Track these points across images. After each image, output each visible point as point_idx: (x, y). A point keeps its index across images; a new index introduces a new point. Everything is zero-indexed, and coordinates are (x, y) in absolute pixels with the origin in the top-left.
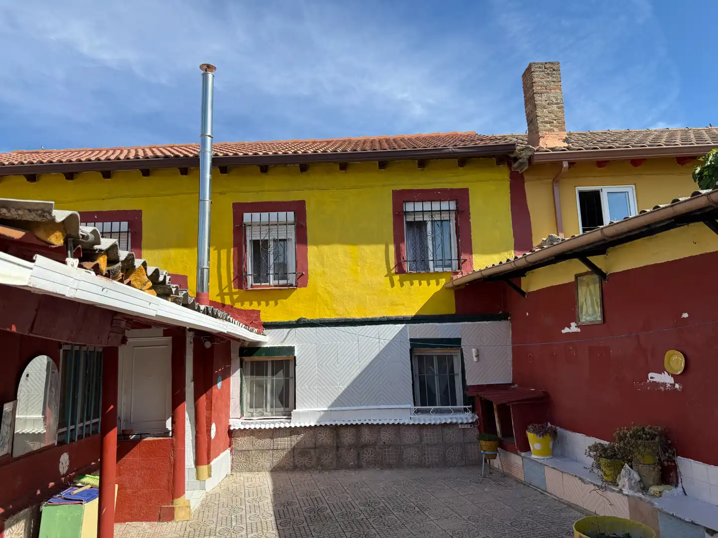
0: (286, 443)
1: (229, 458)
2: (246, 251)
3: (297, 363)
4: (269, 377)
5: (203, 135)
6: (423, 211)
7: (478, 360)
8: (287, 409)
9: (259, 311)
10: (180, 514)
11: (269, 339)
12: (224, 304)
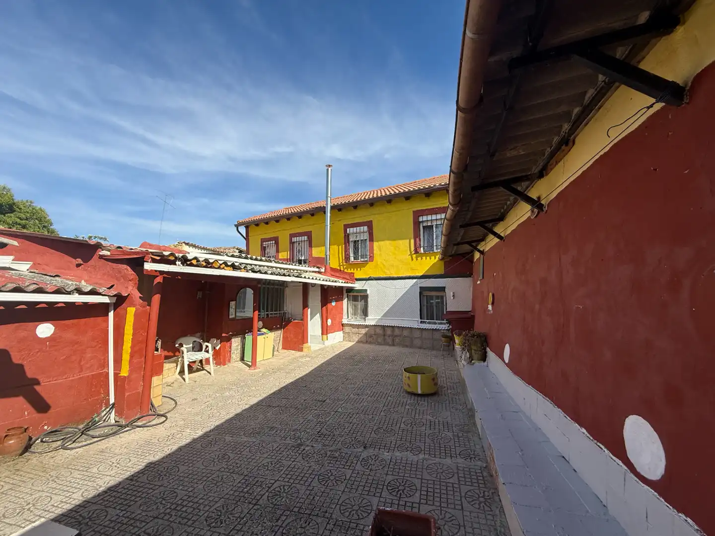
0: (363, 331)
1: (342, 335)
2: (349, 246)
3: (369, 296)
4: (359, 302)
5: (327, 197)
6: (436, 219)
7: (454, 298)
8: (365, 317)
9: (354, 273)
10: (305, 350)
11: (358, 286)
12: (340, 270)
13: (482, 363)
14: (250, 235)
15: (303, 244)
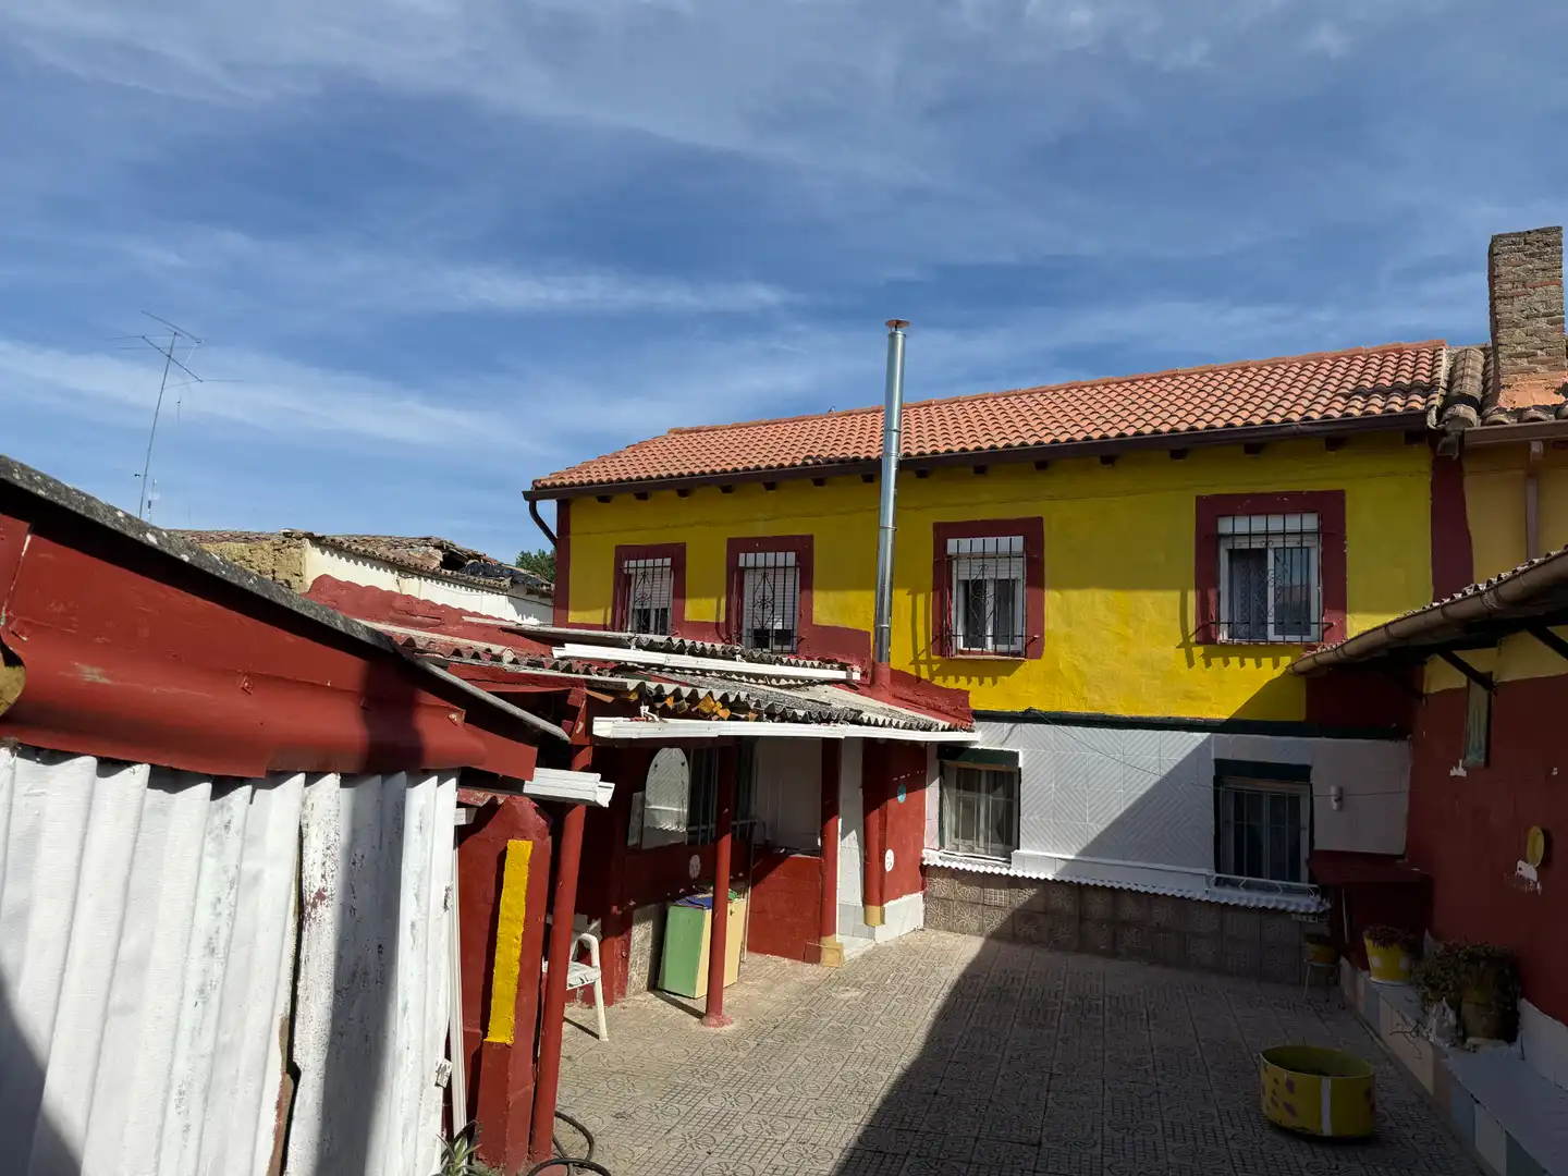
0: (1003, 898)
1: (922, 906)
2: (951, 597)
3: (1022, 778)
4: (983, 795)
5: (888, 429)
6: (1283, 532)
7: (1340, 808)
8: (1008, 848)
9: (968, 692)
10: (827, 957)
11: (981, 737)
12: (919, 679)
13: (1504, 1048)
14: (572, 530)
15: (780, 578)
